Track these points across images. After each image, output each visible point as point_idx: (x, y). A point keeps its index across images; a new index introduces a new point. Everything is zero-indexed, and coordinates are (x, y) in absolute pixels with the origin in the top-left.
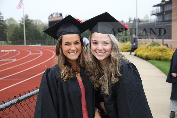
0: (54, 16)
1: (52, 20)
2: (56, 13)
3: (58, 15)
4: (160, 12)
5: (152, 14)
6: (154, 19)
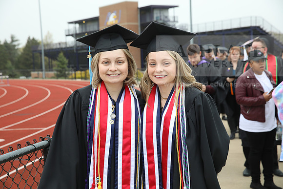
5: (67, 34)
6: (71, 41)
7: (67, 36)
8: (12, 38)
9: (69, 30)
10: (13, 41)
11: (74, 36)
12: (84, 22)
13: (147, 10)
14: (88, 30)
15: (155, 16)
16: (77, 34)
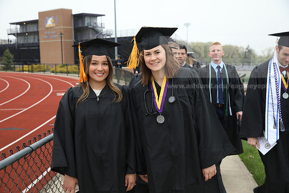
4: (19, 32)
5: (9, 33)
9: (11, 30)
13: (80, 17)
14: (28, 31)
15: (86, 22)
16: (18, 34)
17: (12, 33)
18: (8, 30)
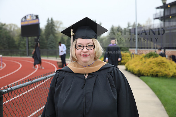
0: (28, 18)
1: (26, 23)
2: (31, 15)
3: (33, 17)
5: (155, 17)
6: (157, 24)
7: (154, 19)
8: (129, 24)
9: (156, 14)
10: (129, 26)
11: (160, 18)
12: (169, 6)
14: (172, 13)
16: (162, 17)
17: (157, 17)
18: (154, 15)
